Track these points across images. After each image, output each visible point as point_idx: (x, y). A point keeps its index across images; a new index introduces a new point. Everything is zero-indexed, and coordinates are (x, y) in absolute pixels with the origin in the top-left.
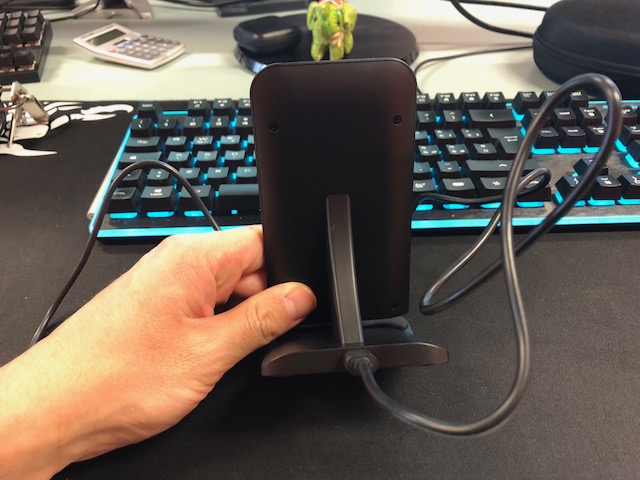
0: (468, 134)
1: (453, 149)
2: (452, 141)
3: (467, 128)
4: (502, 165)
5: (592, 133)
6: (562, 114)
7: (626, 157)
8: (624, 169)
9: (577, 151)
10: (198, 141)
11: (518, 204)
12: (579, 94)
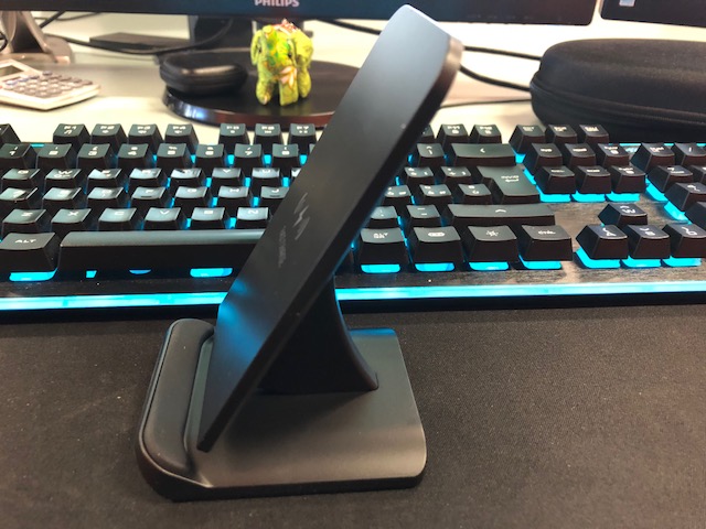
0: (450, 172)
1: (429, 191)
2: (428, 181)
3: (449, 165)
4: (500, 211)
5: (619, 173)
6: (577, 151)
7: (666, 207)
8: (664, 221)
9: (601, 197)
10: (55, 175)
11: (526, 264)
12: (596, 129)
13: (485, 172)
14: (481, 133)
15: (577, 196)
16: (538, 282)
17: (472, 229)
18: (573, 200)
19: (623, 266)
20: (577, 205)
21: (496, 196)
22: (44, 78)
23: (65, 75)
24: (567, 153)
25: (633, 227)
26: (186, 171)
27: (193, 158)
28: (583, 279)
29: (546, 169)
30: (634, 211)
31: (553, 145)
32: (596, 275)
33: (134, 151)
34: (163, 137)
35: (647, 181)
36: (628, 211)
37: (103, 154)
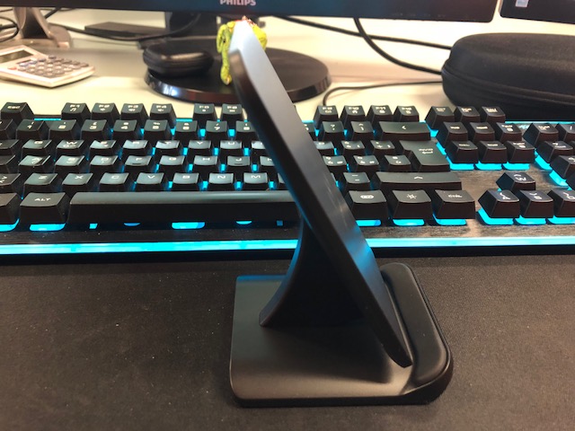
0: (378, 145)
1: (361, 161)
2: (359, 152)
3: (377, 139)
4: (418, 178)
5: (513, 147)
6: (480, 128)
7: (551, 175)
8: (550, 187)
9: (498, 167)
10: (65, 145)
11: (438, 221)
12: (495, 110)
13: (406, 145)
14: (402, 113)
15: (479, 165)
16: (447, 236)
17: (396, 193)
18: (476, 169)
19: (516, 223)
20: (479, 172)
21: (415, 166)
22: (50, 61)
23: (66, 58)
24: (471, 130)
25: (524, 192)
26: (168, 143)
27: (173, 131)
28: (484, 233)
29: (455, 143)
30: (525, 179)
31: (460, 123)
32: (495, 230)
33: (126, 126)
34: (149, 115)
35: (536, 153)
36: (521, 179)
37: (101, 128)
